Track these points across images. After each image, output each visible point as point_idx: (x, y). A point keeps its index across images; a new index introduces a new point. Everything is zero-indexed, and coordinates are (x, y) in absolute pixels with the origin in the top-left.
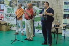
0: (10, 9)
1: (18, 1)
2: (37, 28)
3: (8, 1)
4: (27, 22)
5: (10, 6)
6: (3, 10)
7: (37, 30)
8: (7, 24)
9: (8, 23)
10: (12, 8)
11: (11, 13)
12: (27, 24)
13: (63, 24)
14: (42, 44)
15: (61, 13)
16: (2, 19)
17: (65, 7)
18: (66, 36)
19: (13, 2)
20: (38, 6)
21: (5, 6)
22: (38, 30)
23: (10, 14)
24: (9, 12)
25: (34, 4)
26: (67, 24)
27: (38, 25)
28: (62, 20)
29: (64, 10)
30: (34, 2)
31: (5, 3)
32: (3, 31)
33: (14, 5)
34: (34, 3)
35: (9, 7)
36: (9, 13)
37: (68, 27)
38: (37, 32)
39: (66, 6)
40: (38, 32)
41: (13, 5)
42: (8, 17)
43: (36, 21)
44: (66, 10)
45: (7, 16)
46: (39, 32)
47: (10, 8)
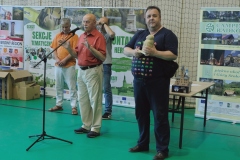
0: (40, 35)
1: (65, 11)
2: (121, 91)
3: (35, 11)
4: (84, 77)
5: (42, 25)
6: (21, 38)
7: (121, 97)
8: (32, 78)
9: (35, 76)
10: (46, 31)
11: (44, 47)
12: (85, 81)
13: (201, 79)
14: (133, 151)
15: (193, 46)
16: (17, 65)
17: (205, 27)
18: (208, 117)
19: (49, 13)
20: (123, 27)
21: (25, 27)
22: (124, 99)
23: (42, 50)
24: (37, 43)
25: (112, 17)
26: (210, 80)
27: (124, 81)
28: (194, 69)
29: (204, 36)
30: (112, 13)
31: (25, 16)
32: (19, 99)
33: (52, 21)
34: (111, 15)
35: (38, 29)
36: (39, 47)
37: (214, 90)
38: (119, 104)
39: (209, 23)
40: (123, 104)
41: (49, 23)
42: (35, 58)
43: (117, 71)
44: (210, 36)
45: (33, 54)
46: (127, 105)
47: (42, 30)
